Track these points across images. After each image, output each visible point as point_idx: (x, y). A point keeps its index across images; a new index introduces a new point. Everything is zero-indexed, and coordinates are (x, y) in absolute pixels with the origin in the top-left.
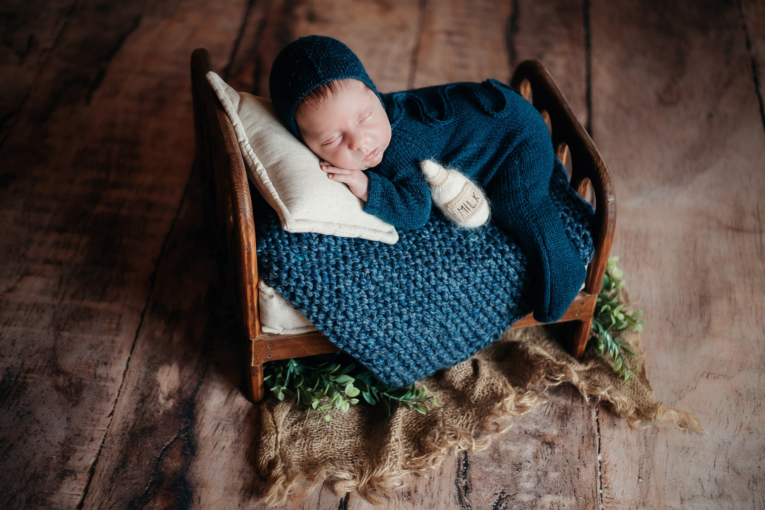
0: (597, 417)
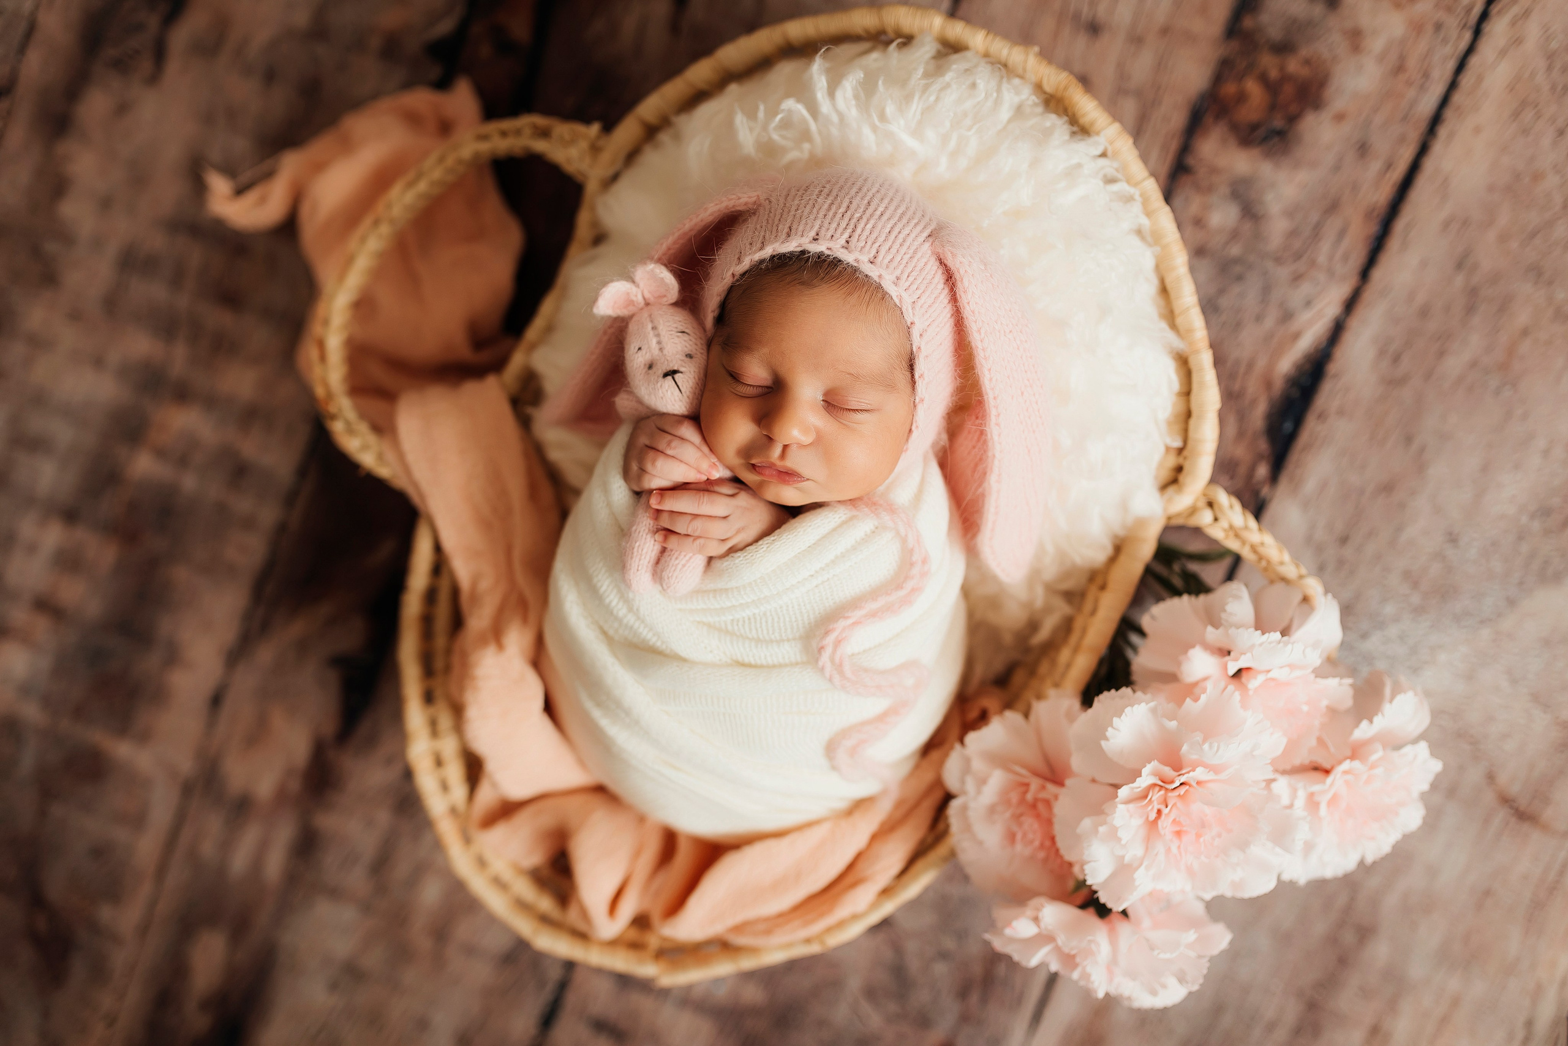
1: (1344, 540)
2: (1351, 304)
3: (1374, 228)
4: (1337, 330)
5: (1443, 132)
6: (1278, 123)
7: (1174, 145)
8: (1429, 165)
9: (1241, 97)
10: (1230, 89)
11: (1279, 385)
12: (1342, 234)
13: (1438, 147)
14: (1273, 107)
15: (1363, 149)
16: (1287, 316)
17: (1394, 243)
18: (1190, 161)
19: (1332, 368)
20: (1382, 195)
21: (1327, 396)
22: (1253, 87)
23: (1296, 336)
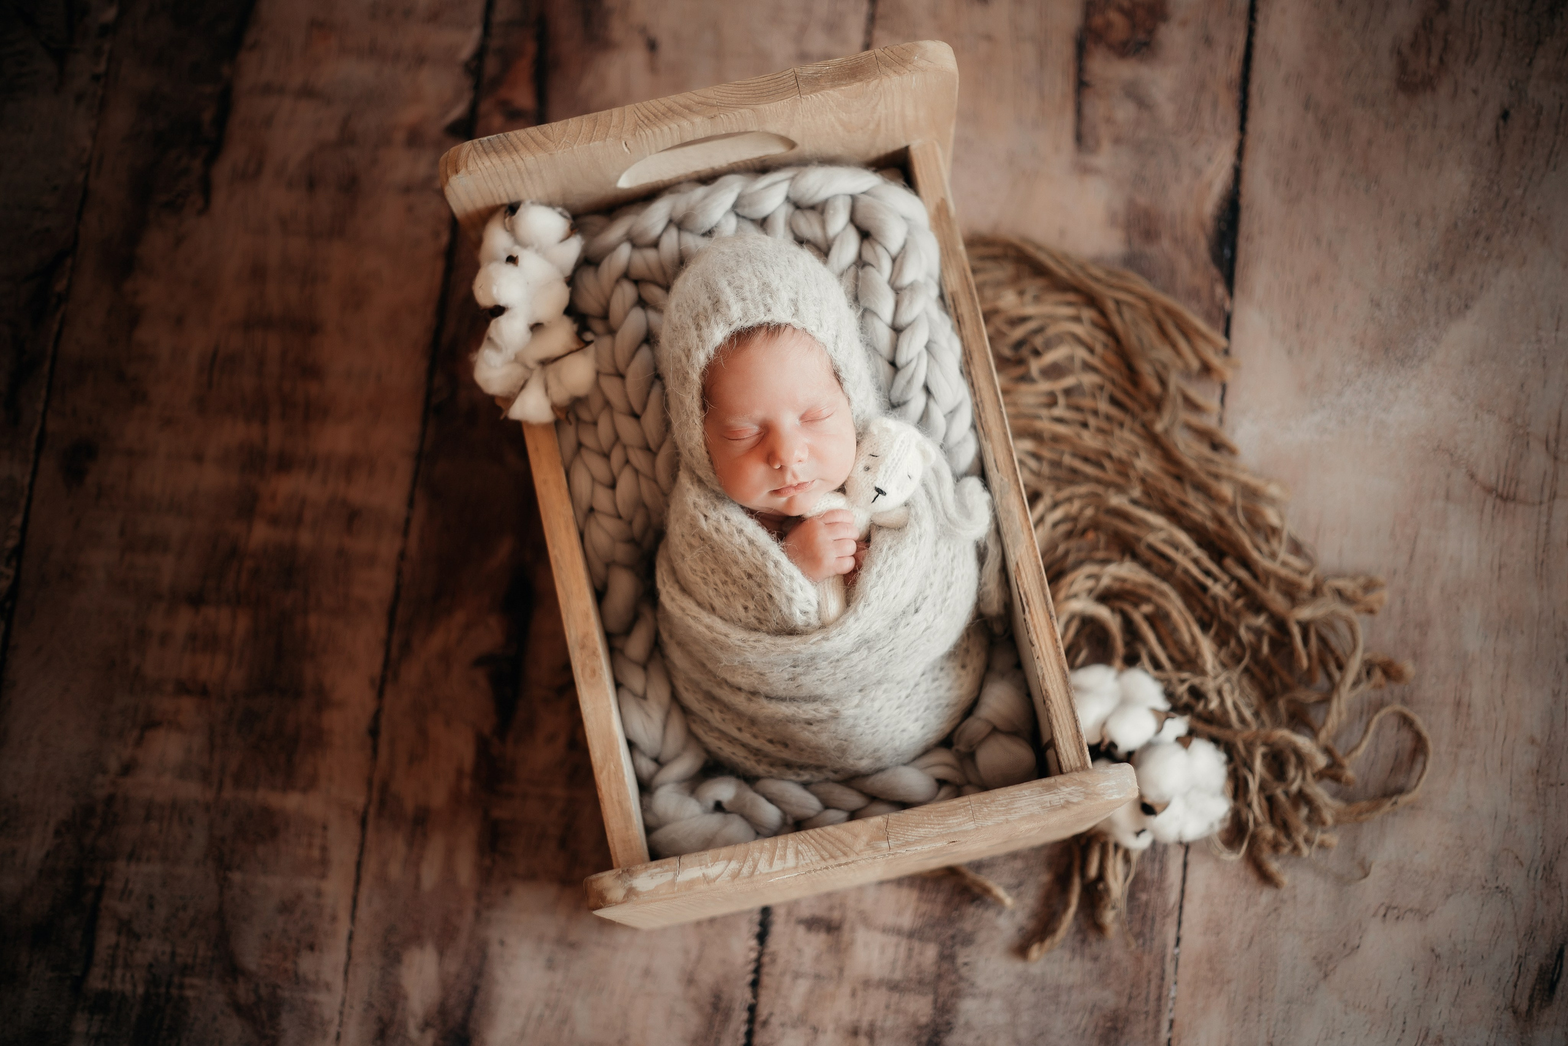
0: (1169, 1035)
1: (1298, 326)
2: (1240, 152)
3: (1236, 95)
4: (1237, 174)
5: (1260, 17)
6: (1141, 36)
7: (1072, 70)
8: (1258, 41)
9: (1109, 25)
10: (1098, 21)
11: (1209, 224)
12: (1215, 104)
13: (1260, 29)
14: (1134, 26)
15: (1208, 41)
16: (1198, 172)
17: (1254, 102)
18: (1087, 78)
19: (1244, 201)
20: (1234, 69)
21: (1248, 224)
22: (1114, 17)
23: (1210, 185)
